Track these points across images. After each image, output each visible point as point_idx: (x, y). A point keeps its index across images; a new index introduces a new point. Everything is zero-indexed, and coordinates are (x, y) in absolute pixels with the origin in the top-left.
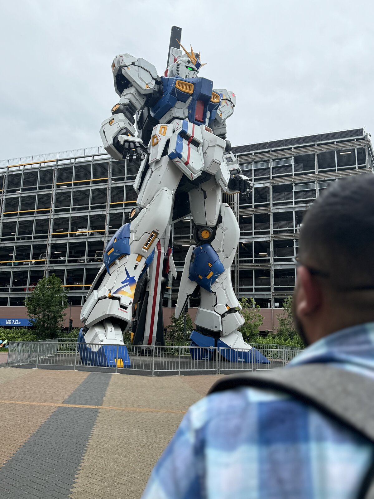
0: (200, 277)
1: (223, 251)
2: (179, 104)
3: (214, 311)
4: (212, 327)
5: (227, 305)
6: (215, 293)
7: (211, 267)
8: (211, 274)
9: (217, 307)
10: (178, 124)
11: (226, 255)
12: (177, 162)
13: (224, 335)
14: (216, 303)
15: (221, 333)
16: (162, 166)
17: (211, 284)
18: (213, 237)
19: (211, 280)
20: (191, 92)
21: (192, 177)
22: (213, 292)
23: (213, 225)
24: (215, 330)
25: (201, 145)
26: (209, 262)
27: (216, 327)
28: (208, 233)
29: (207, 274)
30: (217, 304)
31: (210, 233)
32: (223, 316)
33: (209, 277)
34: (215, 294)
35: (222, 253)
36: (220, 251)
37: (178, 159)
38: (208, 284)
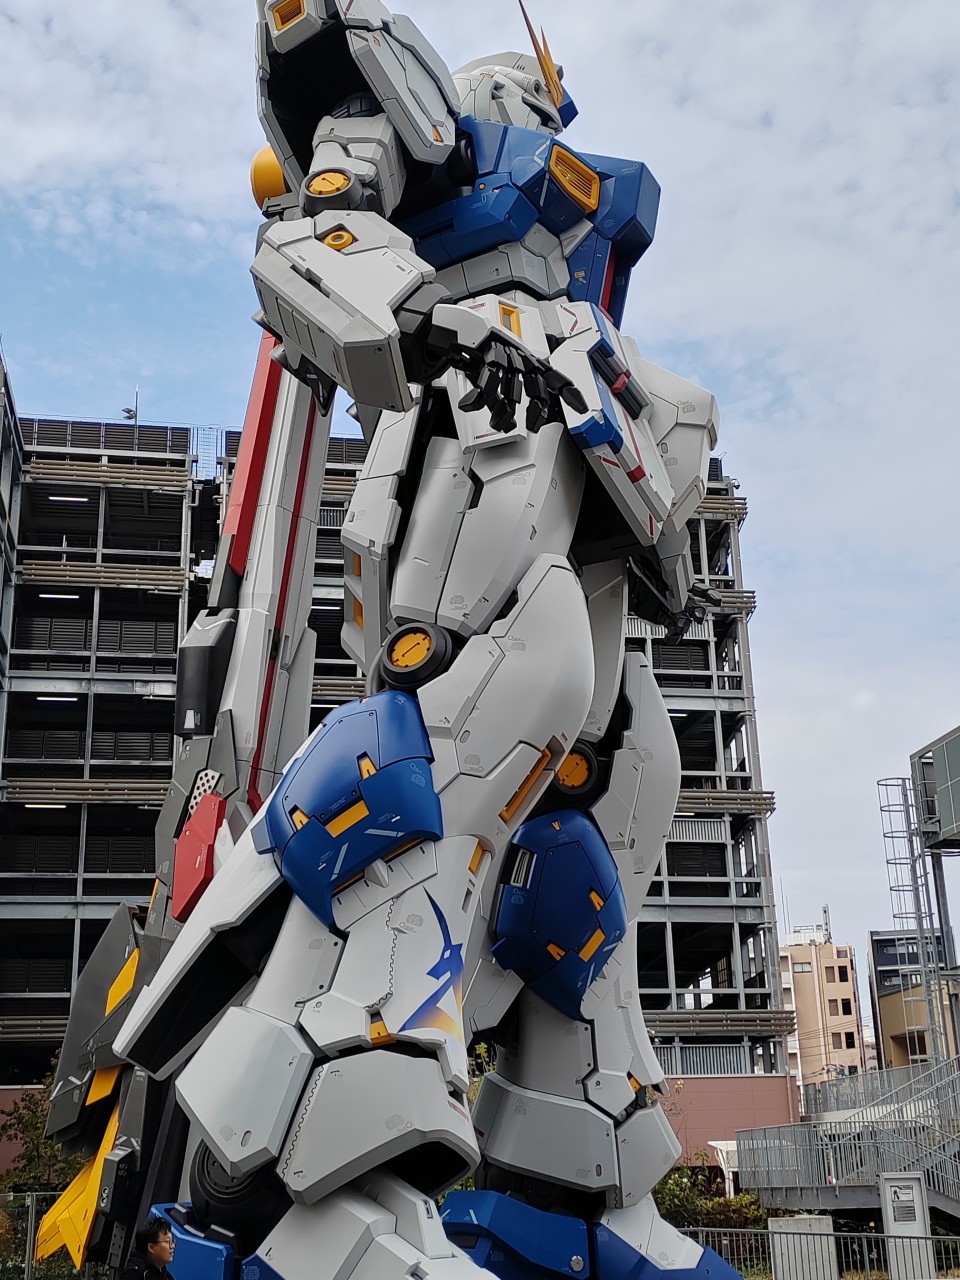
0: (555, 951)
1: (633, 844)
2: (538, 235)
3: (587, 1099)
4: (583, 1174)
5: (630, 1076)
6: (591, 1022)
7: (597, 908)
8: (598, 937)
9: (596, 1083)
10: (574, 315)
11: (639, 860)
12: (604, 463)
13: (623, 1201)
14: (592, 1066)
15: (610, 1198)
16: (533, 465)
19: (591, 968)
20: (592, 202)
21: (652, 534)
22: (581, 1019)
23: (600, 733)
25: (644, 413)
26: (592, 889)
27: (599, 1174)
28: (583, 765)
29: (584, 940)
30: (595, 1069)
31: (589, 767)
32: (620, 1122)
33: (586, 954)
34: (591, 1027)
35: (627, 852)
36: (622, 845)
37: (604, 451)
38: (580, 984)
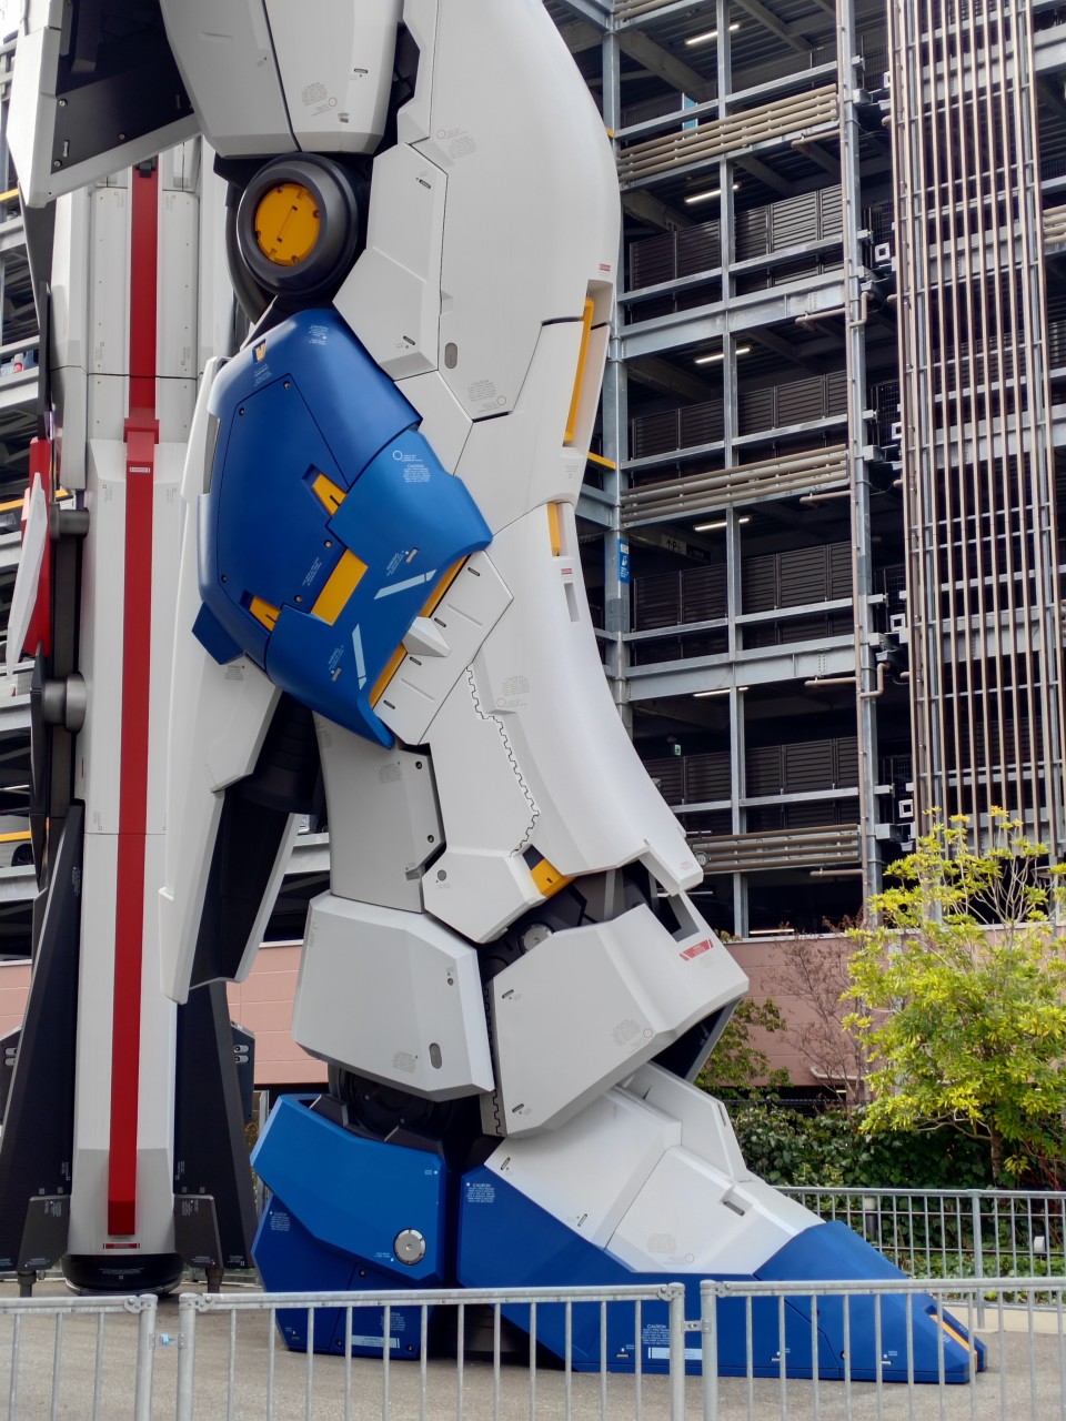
1: (451, 355)
3: (425, 912)
4: (404, 1059)
5: (532, 856)
6: (424, 749)
7: (333, 508)
8: (349, 573)
9: (442, 875)
11: (481, 390)
13: (514, 1124)
14: (437, 842)
15: (487, 1111)
17: (361, 670)
18: (349, 241)
19: (356, 635)
22: (393, 741)
23: (345, 128)
24: (429, 1081)
26: (311, 472)
27: (437, 1061)
28: (307, 206)
29: (309, 579)
30: (441, 849)
31: (320, 213)
32: (496, 954)
33: (328, 608)
34: (423, 759)
35: (442, 377)
36: (418, 364)
38: (336, 674)
